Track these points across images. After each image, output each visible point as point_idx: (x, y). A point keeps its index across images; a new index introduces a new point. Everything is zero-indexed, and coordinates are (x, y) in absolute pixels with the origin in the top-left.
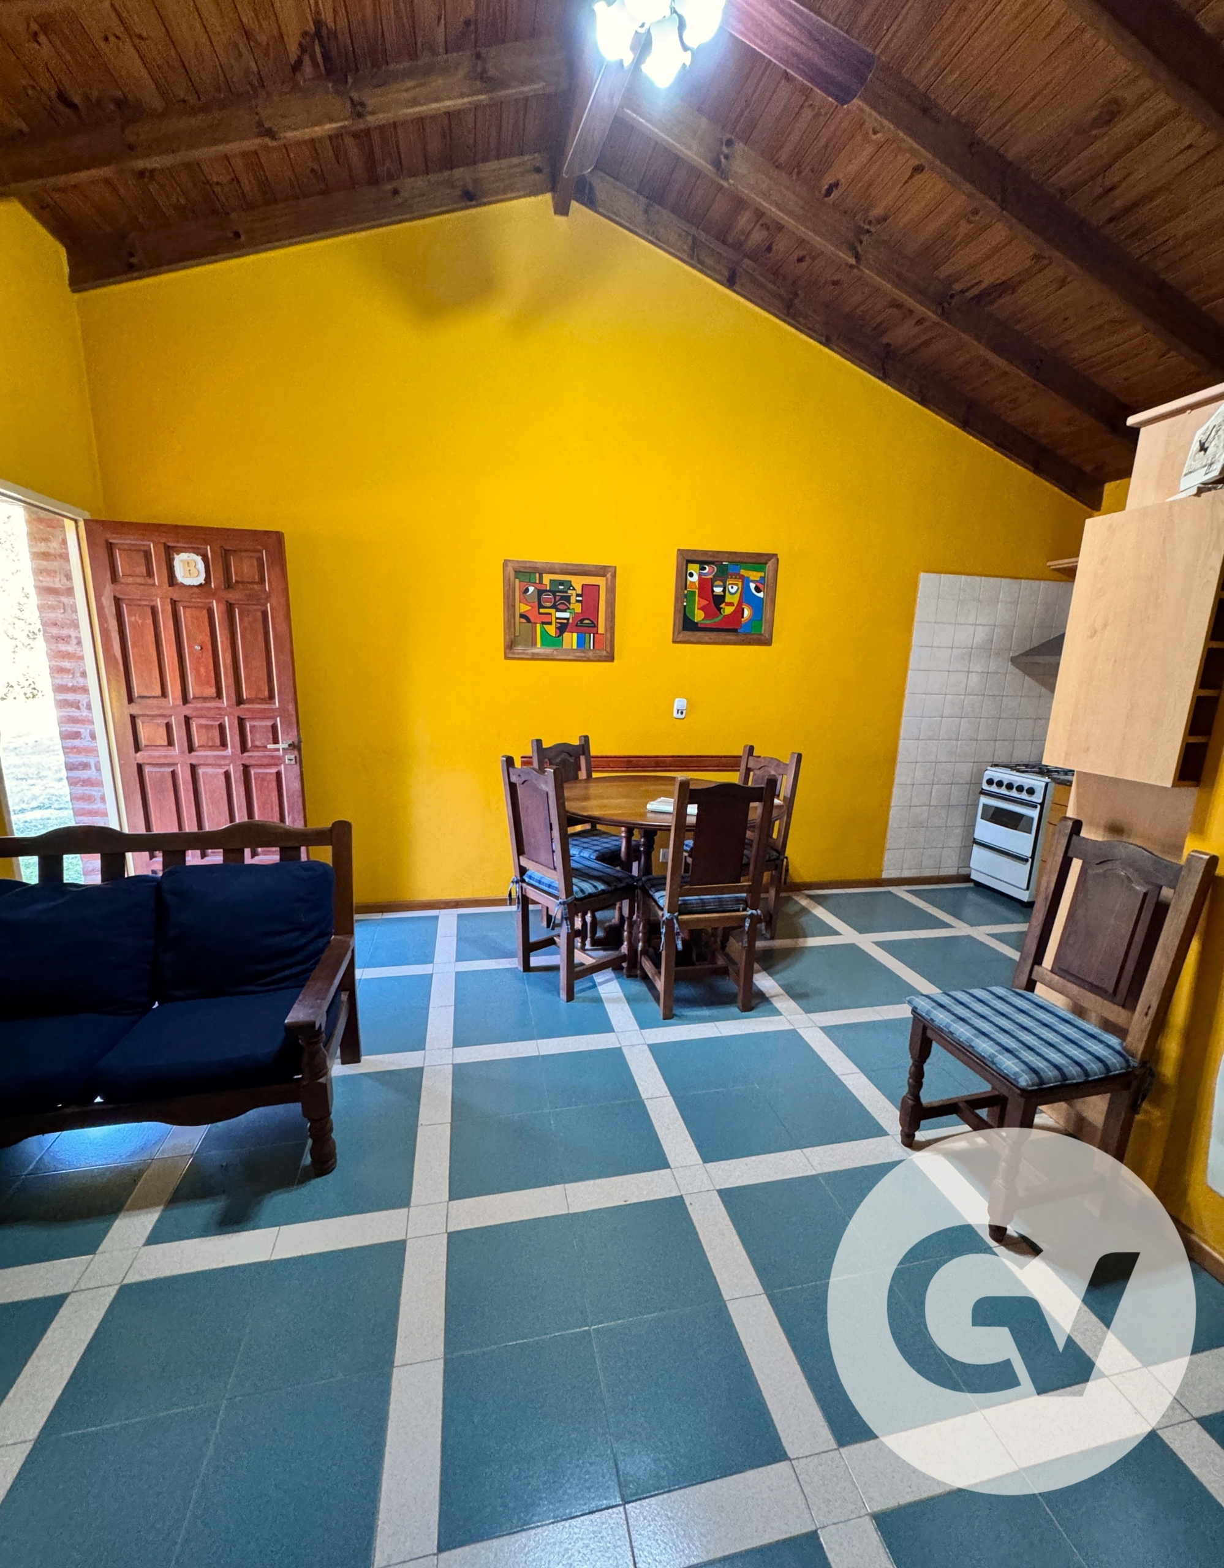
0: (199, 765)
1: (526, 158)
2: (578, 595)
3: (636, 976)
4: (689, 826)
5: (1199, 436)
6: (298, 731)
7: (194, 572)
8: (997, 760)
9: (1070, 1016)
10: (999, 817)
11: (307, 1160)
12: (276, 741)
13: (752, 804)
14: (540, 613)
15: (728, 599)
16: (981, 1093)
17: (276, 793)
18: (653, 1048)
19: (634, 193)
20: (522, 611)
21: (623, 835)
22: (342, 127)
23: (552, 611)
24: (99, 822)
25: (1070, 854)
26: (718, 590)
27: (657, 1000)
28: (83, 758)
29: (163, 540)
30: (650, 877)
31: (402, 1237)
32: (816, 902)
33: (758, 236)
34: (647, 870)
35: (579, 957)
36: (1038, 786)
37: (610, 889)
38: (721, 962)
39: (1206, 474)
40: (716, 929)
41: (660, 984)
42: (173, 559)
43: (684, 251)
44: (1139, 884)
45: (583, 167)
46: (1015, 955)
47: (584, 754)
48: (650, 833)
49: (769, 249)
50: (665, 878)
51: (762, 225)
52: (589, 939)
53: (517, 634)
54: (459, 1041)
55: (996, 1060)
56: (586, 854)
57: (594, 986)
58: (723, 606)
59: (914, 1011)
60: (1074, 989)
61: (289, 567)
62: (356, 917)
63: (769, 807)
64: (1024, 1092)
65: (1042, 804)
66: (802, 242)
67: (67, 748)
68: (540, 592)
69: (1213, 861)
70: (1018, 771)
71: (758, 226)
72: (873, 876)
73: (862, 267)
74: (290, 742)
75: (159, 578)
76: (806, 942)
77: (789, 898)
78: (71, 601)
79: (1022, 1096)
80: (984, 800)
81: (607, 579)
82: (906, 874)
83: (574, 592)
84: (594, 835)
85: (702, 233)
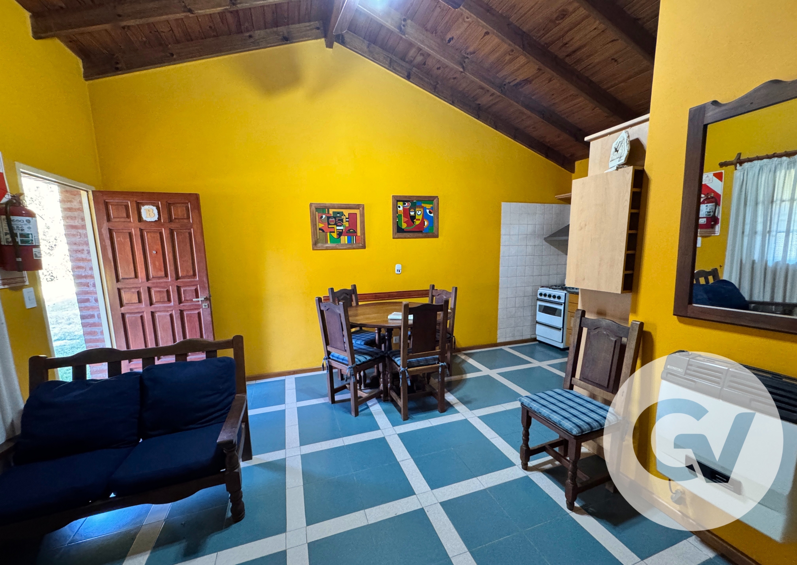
0: (156, 312)
1: (312, 23)
2: (346, 218)
3: (388, 400)
4: (409, 325)
5: (614, 145)
6: (209, 291)
7: (152, 215)
8: (543, 285)
9: (589, 399)
10: (547, 310)
11: (229, 514)
12: (197, 297)
13: (438, 313)
14: (329, 228)
15: (417, 217)
16: (555, 440)
17: (198, 323)
18: (400, 436)
19: (362, 39)
20: (320, 227)
21: (376, 331)
22: (225, 9)
23: (335, 226)
24: (100, 346)
25: (582, 326)
26: (412, 214)
27: (400, 411)
28: (91, 312)
29: (135, 199)
30: (392, 351)
31: (283, 549)
32: (469, 356)
33: (419, 59)
34: (390, 347)
35: (360, 393)
36: (562, 295)
37: (373, 358)
38: (428, 389)
39: (619, 161)
40: (424, 374)
41: (400, 403)
42: (141, 209)
43: (386, 64)
44: (612, 337)
45: (342, 30)
46: (563, 375)
47: (354, 293)
48: (390, 330)
49: (424, 64)
50: (400, 351)
51: (421, 54)
52: (363, 384)
53: (318, 238)
54: (303, 442)
55: (561, 423)
56: (359, 342)
57: (368, 407)
58: (415, 220)
59: (522, 404)
60: (590, 387)
61: (203, 210)
62: (247, 383)
63: (446, 314)
64: (576, 437)
65: (565, 303)
66: (439, 61)
67: (81, 307)
68: (328, 218)
69: (642, 324)
70: (553, 289)
71: (419, 54)
72: (493, 342)
73: (465, 72)
74: (205, 297)
75: (133, 218)
76: (466, 376)
77: (456, 356)
78: (84, 231)
79: (574, 439)
80: (539, 303)
81: (360, 211)
82: (508, 340)
83: (344, 217)
84: (363, 333)
85: (394, 57)
